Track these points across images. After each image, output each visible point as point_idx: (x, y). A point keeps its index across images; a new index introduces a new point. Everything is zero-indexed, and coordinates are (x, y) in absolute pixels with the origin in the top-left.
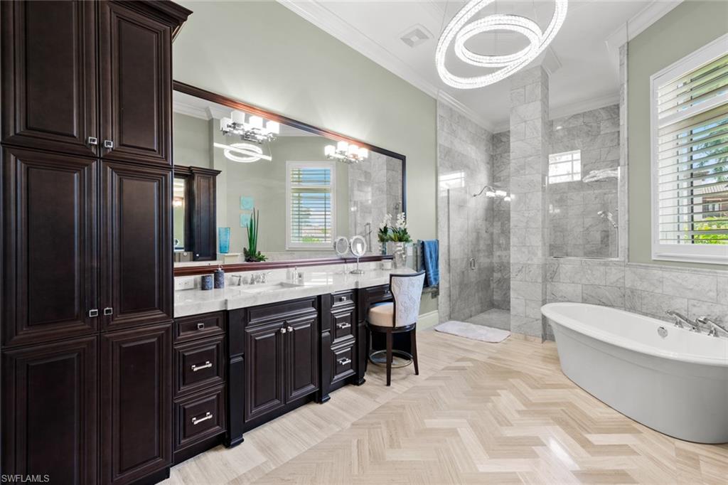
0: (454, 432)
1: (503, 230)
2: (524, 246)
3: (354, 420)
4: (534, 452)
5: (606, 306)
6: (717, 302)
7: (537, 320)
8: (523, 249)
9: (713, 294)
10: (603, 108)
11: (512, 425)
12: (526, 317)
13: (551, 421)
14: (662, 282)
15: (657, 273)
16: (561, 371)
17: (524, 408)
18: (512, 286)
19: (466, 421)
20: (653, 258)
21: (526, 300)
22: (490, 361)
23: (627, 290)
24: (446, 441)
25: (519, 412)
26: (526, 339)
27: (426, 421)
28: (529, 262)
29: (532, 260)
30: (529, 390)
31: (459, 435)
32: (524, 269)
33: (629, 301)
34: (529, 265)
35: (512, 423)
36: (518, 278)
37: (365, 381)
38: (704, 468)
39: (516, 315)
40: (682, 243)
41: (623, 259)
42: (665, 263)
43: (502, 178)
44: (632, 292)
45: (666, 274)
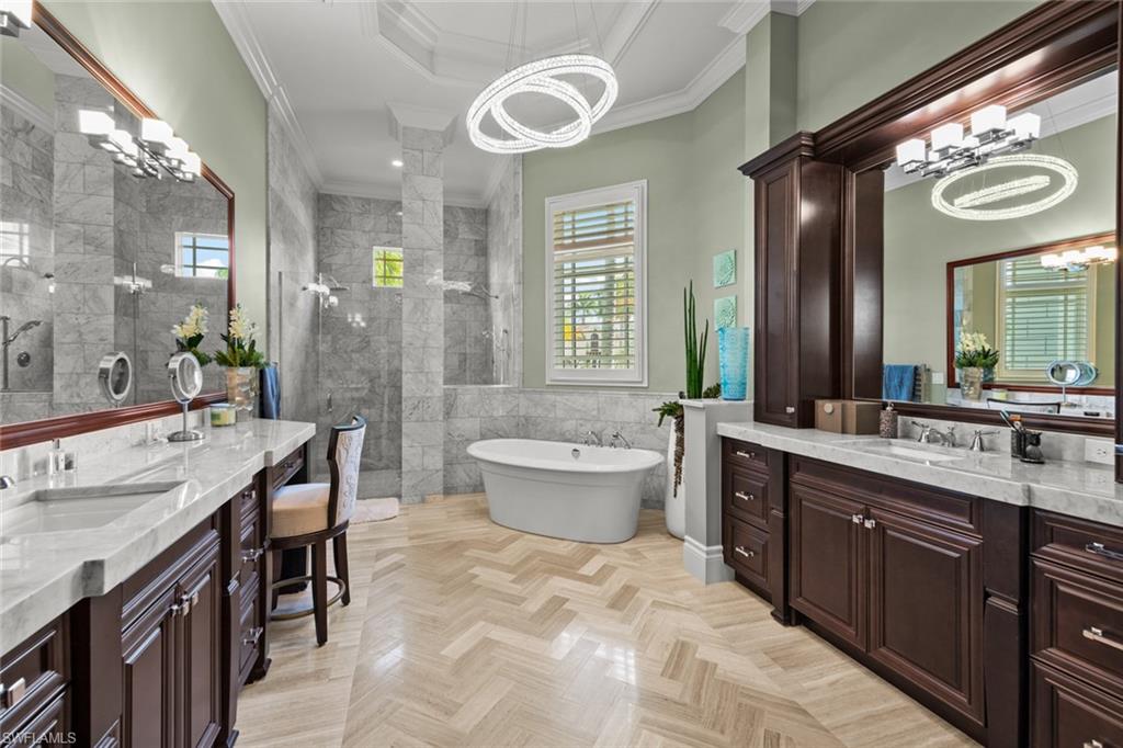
0: (487, 643)
1: (335, 348)
2: (421, 372)
3: (340, 729)
4: (569, 611)
5: (502, 437)
6: (599, 420)
7: (437, 471)
8: (421, 377)
9: (595, 413)
10: (462, 208)
11: (526, 599)
12: (423, 469)
13: (546, 575)
14: (555, 406)
15: (551, 397)
16: (494, 522)
17: (513, 577)
18: (404, 430)
19: (483, 623)
20: (548, 383)
21: (423, 447)
22: (415, 542)
23: (522, 419)
24: (494, 657)
25: (513, 581)
26: (423, 501)
27: (443, 653)
28: (428, 394)
29: (432, 391)
30: (492, 554)
31: (498, 642)
32: (421, 405)
33: (524, 429)
34: (428, 398)
35: (522, 595)
36: (413, 418)
37: (270, 661)
38: (649, 555)
39: (409, 471)
40: (579, 367)
41: (516, 385)
42: (559, 387)
43: (334, 267)
44: (526, 420)
45: (558, 398)
